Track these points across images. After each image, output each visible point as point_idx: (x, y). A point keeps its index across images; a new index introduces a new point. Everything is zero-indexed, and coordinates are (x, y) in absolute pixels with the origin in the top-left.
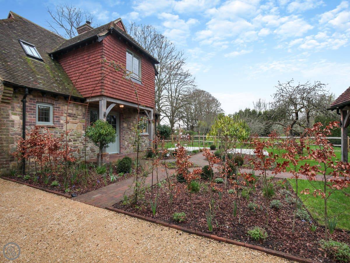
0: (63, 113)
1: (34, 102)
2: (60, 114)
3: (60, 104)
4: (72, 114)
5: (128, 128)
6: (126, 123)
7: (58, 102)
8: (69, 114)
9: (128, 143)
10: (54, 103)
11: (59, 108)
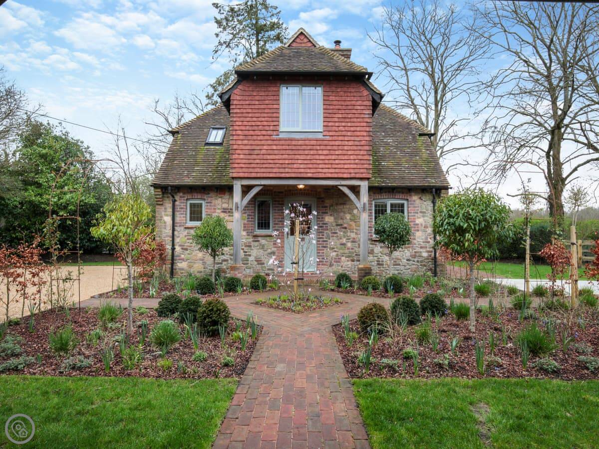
0: (215, 209)
1: (184, 200)
2: (213, 210)
3: (212, 197)
4: (228, 209)
5: (337, 225)
6: (331, 215)
7: (210, 195)
8: (223, 209)
9: (337, 254)
10: (205, 198)
11: (210, 203)
